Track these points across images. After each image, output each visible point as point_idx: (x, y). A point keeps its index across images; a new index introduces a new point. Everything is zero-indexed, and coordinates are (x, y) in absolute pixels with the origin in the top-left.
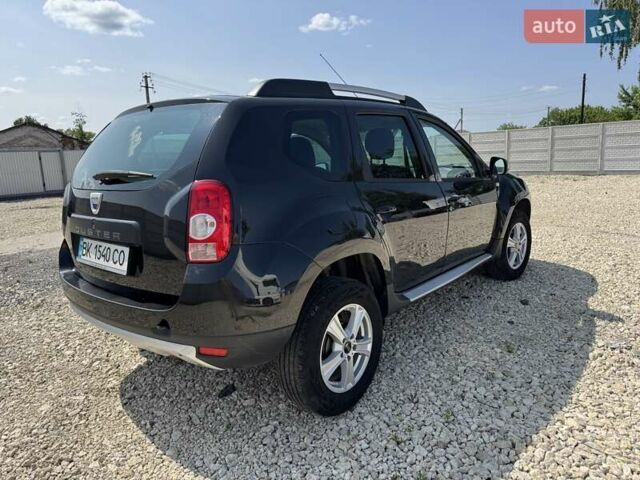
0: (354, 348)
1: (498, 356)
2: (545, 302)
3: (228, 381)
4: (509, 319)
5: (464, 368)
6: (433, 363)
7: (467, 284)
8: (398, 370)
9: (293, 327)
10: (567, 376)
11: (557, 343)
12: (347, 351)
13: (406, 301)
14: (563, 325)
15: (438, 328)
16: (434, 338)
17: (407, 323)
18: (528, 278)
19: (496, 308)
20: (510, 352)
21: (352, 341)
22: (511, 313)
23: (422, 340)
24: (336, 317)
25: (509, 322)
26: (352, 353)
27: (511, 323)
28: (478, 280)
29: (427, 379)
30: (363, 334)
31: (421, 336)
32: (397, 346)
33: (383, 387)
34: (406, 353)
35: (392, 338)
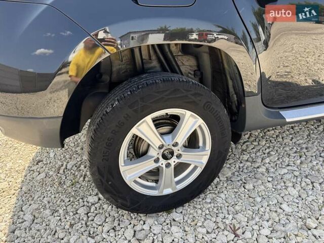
0: (179, 156)
6: (294, 192)
8: (249, 186)
13: (283, 120)
17: (294, 140)
21: (175, 149)
23: (299, 162)
24: (149, 119)
26: (174, 161)
29: (273, 208)
30: (201, 144)
31: (301, 157)
32: (267, 160)
33: (219, 200)
34: (272, 170)
35: (268, 151)
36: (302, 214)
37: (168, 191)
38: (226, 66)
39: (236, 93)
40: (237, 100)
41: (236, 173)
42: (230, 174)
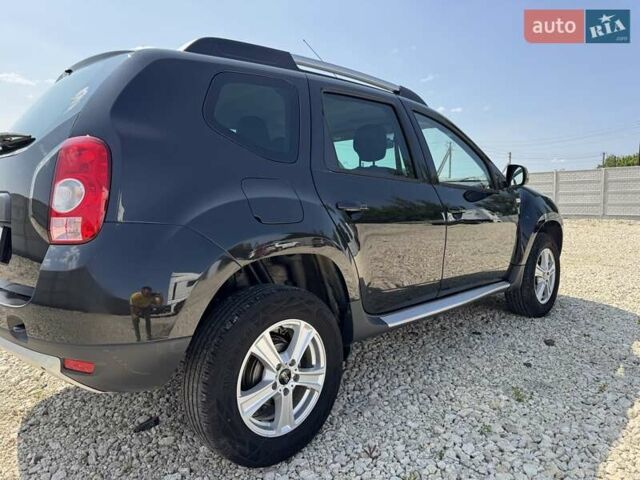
0: (296, 378)
1: (502, 405)
2: (575, 344)
3: (154, 412)
4: (525, 361)
5: (453, 416)
6: (415, 408)
7: (483, 319)
8: (367, 414)
9: (189, 340)
10: (593, 438)
11: (584, 393)
12: (283, 382)
13: (384, 326)
14: (595, 373)
15: (435, 366)
16: (425, 377)
17: (397, 358)
18: (559, 316)
19: (512, 347)
20: (519, 400)
21: (292, 369)
22: (530, 353)
23: (409, 379)
24: (266, 333)
25: (525, 364)
26: (291, 385)
27: (528, 365)
28: (497, 315)
29: (400, 428)
30: (314, 362)
31: (409, 374)
32: (376, 385)
33: (341, 435)
34: (385, 394)
35: (373, 374)
36: (429, 425)
37: (286, 429)
38: (324, 272)
39: (337, 301)
40: (340, 309)
41: (348, 405)
42: (341, 408)
